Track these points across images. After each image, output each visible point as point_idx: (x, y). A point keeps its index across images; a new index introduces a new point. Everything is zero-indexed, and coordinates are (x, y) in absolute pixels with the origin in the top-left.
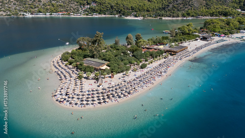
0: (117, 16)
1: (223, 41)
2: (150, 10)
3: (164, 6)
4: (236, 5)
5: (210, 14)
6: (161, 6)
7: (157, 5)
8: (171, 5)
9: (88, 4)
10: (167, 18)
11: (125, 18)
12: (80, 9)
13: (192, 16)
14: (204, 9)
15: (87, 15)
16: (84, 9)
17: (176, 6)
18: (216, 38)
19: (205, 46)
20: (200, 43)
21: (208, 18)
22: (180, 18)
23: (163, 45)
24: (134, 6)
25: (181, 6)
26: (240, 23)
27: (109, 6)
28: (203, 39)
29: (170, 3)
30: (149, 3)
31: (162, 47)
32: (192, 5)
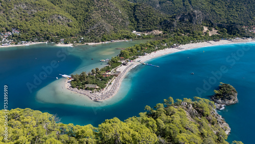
0: (46, 43)
1: (132, 64)
2: (73, 34)
3: (83, 31)
5: (119, 38)
6: (81, 31)
7: (77, 30)
8: (89, 30)
10: (92, 44)
12: (2, 37)
13: (108, 40)
14: (113, 33)
15: (16, 44)
16: (6, 37)
17: (93, 31)
18: (129, 63)
19: (127, 68)
20: (123, 67)
21: (118, 41)
22: (101, 43)
23: (109, 71)
24: (58, 31)
25: (97, 31)
26: (138, 49)
27: (34, 33)
28: (124, 64)
29: (87, 28)
30: (70, 28)
31: (110, 73)
32: (104, 30)
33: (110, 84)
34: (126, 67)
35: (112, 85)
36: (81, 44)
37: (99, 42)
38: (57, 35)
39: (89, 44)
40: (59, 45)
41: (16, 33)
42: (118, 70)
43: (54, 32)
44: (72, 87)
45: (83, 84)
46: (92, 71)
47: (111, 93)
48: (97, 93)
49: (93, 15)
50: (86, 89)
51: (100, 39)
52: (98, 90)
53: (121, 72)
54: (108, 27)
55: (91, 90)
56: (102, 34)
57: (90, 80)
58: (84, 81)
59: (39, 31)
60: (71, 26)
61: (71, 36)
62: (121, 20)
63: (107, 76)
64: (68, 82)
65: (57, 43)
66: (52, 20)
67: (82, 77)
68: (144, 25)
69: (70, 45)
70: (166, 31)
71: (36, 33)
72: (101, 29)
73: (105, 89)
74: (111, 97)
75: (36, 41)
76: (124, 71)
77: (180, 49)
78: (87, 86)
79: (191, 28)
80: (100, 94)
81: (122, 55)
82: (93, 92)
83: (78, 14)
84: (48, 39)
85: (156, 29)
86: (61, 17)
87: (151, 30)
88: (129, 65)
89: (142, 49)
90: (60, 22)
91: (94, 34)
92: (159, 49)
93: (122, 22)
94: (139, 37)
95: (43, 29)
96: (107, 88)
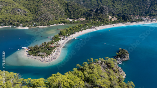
0: (10, 26)
1: (68, 39)
2: (28, 21)
5: (59, 23)
6: (33, 19)
7: (31, 18)
8: (39, 18)
14: (55, 20)
17: (42, 18)
21: (58, 25)
22: (47, 26)
23: (53, 44)
24: (18, 19)
25: (44, 19)
26: (71, 30)
27: (2, 20)
28: (63, 39)
29: (38, 17)
30: (27, 17)
31: (54, 45)
32: (49, 18)
33: (54, 52)
34: (64, 41)
35: (55, 52)
36: (34, 27)
37: (46, 25)
38: (17, 21)
39: (39, 27)
40: (19, 28)
42: (59, 43)
43: (16, 20)
44: (29, 55)
45: (36, 53)
46: (42, 44)
47: (55, 57)
48: (46, 58)
49: (42, 9)
50: (39, 56)
51: (46, 24)
52: (46, 56)
53: (61, 44)
54: (52, 16)
55: (42, 56)
56: (47, 20)
57: (40, 50)
58: (37, 51)
59: (5, 19)
60: (27, 16)
61: (28, 22)
62: (59, 12)
63: (52, 47)
64: (26, 52)
65: (17, 26)
66: (14, 12)
67: (35, 48)
68: (74, 15)
69: (27, 28)
70: (88, 18)
71: (3, 20)
72: (47, 17)
73: (51, 55)
74: (55, 60)
75: (3, 26)
76: (63, 44)
77: (96, 29)
78: (39, 53)
79: (102, 16)
80: (48, 58)
81: (61, 33)
82: (43, 57)
83: (31, 8)
84: (11, 24)
85: (81, 17)
86: (19, 10)
87: (78, 18)
88: (66, 39)
89: (73, 29)
90: (19, 13)
91: (42, 21)
92: (83, 29)
93: (60, 13)
94: (71, 22)
95: (7, 17)
96: (52, 55)
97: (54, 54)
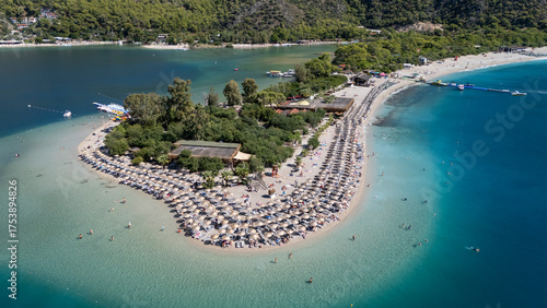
0: (121, 43)
1: (388, 84)
2: (195, 27)
3: (223, 20)
4: (354, 18)
5: (319, 35)
6: (216, 20)
7: (208, 18)
8: (239, 18)
9: (30, 13)
10: (242, 46)
11: (146, 46)
12: (10, 27)
13: (290, 40)
14: (304, 27)
15: (38, 41)
16: (21, 27)
17: (249, 19)
18: (378, 82)
19: (372, 95)
20: (358, 91)
21: (317, 43)
22: (269, 45)
23: (302, 97)
24: (156, 18)
25: (260, 20)
27: (94, 19)
28: (359, 82)
29: (235, 13)
30: (189, 13)
31: (305, 103)
32: (280, 18)
33: (314, 143)
37: (263, 42)
38: (153, 27)
40: (153, 46)
41: (49, 17)
43: (147, 20)
46: (227, 90)
50: (175, 164)
52: (244, 175)
54: (290, 12)
55: (202, 170)
56: (272, 26)
58: (177, 128)
59: (104, 14)
60: (192, 9)
63: (294, 113)
64: (105, 131)
65: (147, 42)
68: (386, 12)
69: (181, 47)
71: (101, 21)
72: (270, 14)
73: (284, 169)
75: (98, 39)
78: (184, 146)
84: (126, 34)
85: (422, 19)
87: (410, 23)
88: (377, 85)
91: (251, 27)
95: (118, 10)
96: (295, 168)
97: (312, 165)
